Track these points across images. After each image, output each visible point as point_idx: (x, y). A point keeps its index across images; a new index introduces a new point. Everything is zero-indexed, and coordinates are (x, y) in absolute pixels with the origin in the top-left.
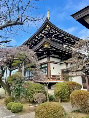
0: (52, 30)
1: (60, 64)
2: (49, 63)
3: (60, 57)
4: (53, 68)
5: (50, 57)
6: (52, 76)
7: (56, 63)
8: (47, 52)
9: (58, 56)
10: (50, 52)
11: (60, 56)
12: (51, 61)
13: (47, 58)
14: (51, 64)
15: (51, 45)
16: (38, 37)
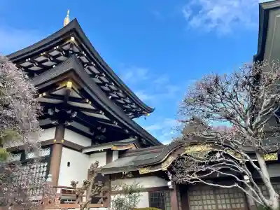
0: (82, 55)
1: (89, 154)
2: (57, 147)
3: (92, 134)
4: (69, 163)
5: (65, 127)
7: (80, 149)
8: (57, 111)
9: (86, 130)
10: (69, 112)
11: (91, 132)
12: (65, 141)
14: (64, 149)
15: (85, 88)
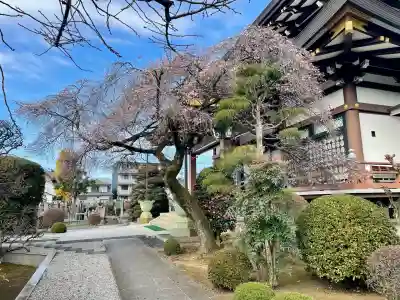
2: (351, 115)
4: (373, 133)
5: (355, 85)
6: (368, 168)
7: (386, 111)
8: (338, 66)
9: (390, 81)
10: (357, 63)
12: (360, 104)
13: (340, 93)
14: (362, 115)
16: (286, 14)
